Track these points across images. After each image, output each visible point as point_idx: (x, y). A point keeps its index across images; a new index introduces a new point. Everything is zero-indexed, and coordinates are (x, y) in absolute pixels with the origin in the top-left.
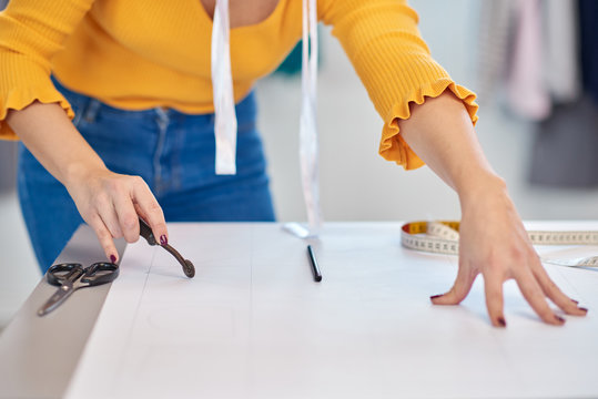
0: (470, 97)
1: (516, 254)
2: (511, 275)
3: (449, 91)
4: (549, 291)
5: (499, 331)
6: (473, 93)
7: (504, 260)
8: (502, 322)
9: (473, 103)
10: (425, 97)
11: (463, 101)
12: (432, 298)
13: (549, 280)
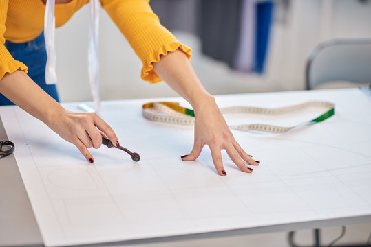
0: (189, 51)
1: (225, 136)
2: (224, 147)
3: (179, 49)
4: (241, 154)
5: (223, 177)
6: (190, 48)
7: (220, 140)
8: (224, 173)
9: (190, 53)
10: (168, 52)
11: (185, 53)
12: (182, 157)
13: (241, 148)
